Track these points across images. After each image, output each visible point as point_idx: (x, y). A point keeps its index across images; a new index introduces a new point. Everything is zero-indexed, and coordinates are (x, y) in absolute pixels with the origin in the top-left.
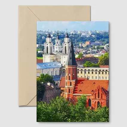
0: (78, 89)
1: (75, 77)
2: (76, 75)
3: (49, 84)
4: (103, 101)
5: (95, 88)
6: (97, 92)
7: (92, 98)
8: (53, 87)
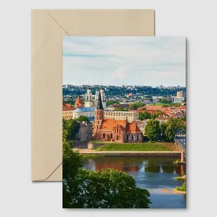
0: (104, 126)
1: (102, 117)
2: (103, 117)
3: (83, 122)
4: (121, 135)
5: (115, 125)
6: (116, 129)
7: (113, 133)
8: (86, 124)
